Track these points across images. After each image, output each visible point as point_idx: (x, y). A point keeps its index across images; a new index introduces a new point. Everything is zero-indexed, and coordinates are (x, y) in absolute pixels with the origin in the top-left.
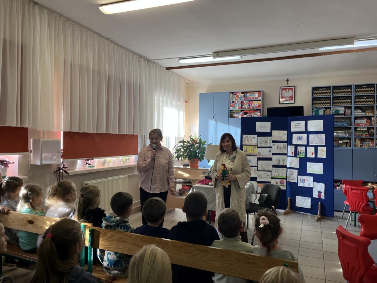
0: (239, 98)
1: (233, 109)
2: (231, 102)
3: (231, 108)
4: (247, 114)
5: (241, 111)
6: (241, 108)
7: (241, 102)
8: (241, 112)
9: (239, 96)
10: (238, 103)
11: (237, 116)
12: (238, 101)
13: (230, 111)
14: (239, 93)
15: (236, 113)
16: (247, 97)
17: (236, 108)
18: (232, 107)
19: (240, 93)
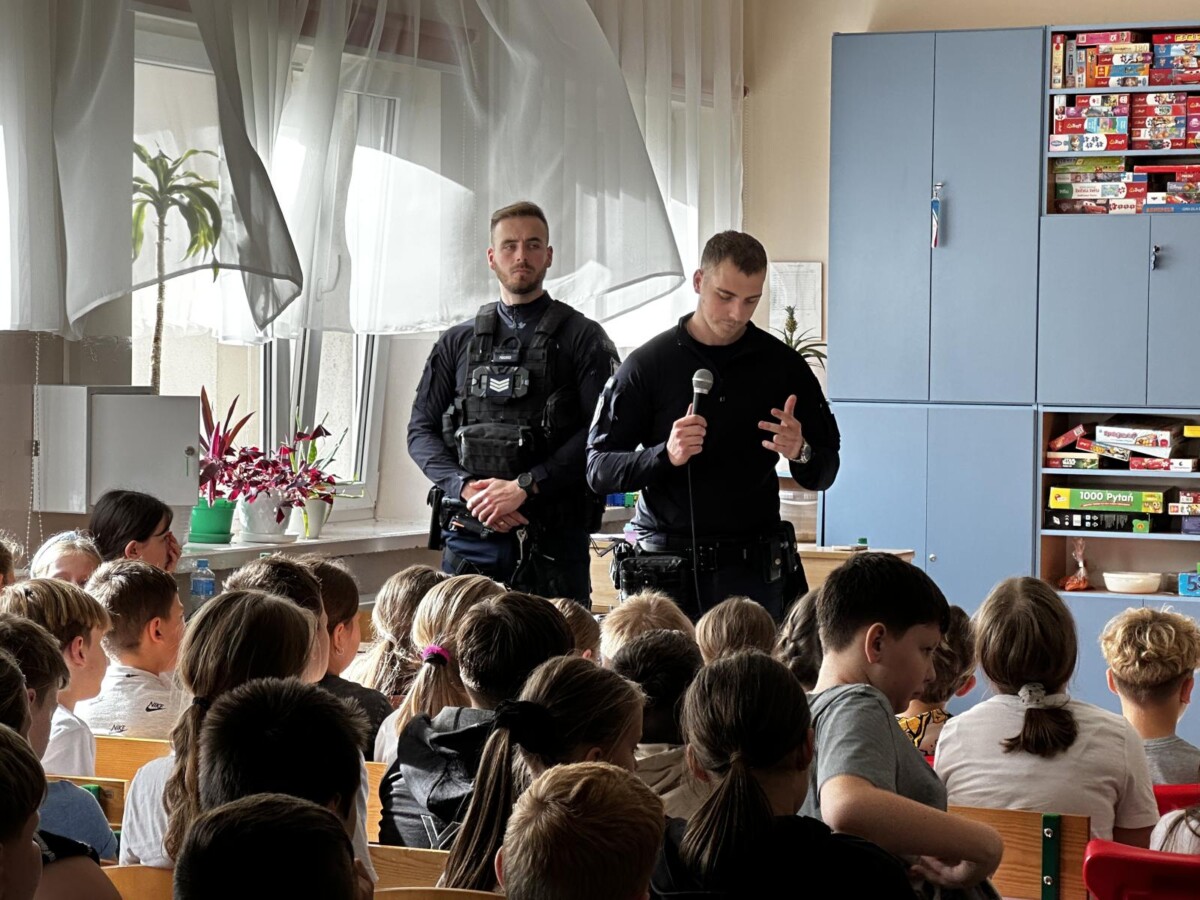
0: (1116, 71)
1: (1072, 148)
2: (1060, 102)
3: (1060, 145)
4: (1171, 186)
5: (1131, 163)
6: (1130, 146)
7: (1125, 99)
8: (1129, 168)
9: (1117, 60)
10: (1105, 109)
11: (1098, 196)
12: (1105, 98)
13: (1053, 161)
14: (1113, 37)
15: (1096, 180)
16: (1168, 68)
17: (1096, 139)
18: (1065, 138)
19: (1118, 40)
